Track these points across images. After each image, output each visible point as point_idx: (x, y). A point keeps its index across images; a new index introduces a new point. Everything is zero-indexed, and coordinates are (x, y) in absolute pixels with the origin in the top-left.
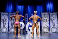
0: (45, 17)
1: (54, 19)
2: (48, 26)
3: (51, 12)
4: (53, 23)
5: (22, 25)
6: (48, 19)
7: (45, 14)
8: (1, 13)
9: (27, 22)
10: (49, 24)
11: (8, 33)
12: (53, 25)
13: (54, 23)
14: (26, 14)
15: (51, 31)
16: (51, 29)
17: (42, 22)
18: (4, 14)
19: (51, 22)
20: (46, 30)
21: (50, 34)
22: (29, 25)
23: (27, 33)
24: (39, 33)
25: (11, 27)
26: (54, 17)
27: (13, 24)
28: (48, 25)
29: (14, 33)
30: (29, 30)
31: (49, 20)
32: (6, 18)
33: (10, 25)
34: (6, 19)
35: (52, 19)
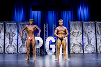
0: (76, 29)
1: (90, 31)
2: (80, 43)
3: (84, 20)
4: (88, 39)
5: (38, 42)
6: (81, 31)
7: (75, 24)
8: (6, 22)
9: (46, 36)
10: (83, 39)
11: (17, 55)
12: (88, 41)
13: (90, 39)
14: (45, 25)
15: (85, 50)
16: (85, 47)
17: (71, 37)
18: (10, 25)
19: (84, 37)
20: (77, 49)
21: (83, 56)
22: (51, 41)
23: (47, 54)
24: (67, 54)
25: (21, 44)
26: (90, 29)
27: (25, 40)
28: (80, 41)
29: (26, 54)
30: (51, 49)
31: (83, 33)
32: (13, 30)
33: (20, 42)
34: (13, 33)
35: (87, 32)
